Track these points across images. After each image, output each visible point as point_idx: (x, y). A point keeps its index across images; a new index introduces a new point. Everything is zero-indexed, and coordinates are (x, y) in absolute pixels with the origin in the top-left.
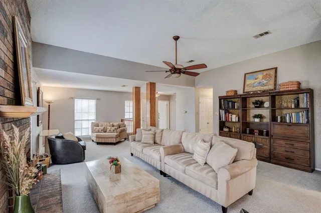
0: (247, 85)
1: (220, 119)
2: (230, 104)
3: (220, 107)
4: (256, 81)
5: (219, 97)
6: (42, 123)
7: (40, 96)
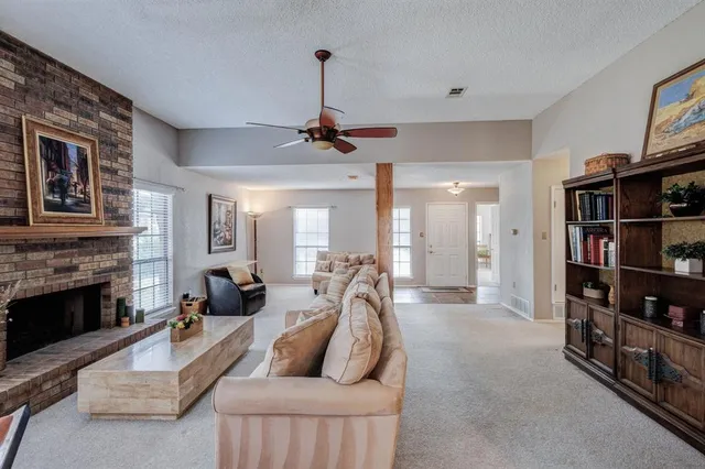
0: (658, 128)
1: (568, 256)
2: (600, 201)
3: (570, 217)
4: (688, 104)
5: (565, 183)
6: (234, 249)
7: (215, 208)
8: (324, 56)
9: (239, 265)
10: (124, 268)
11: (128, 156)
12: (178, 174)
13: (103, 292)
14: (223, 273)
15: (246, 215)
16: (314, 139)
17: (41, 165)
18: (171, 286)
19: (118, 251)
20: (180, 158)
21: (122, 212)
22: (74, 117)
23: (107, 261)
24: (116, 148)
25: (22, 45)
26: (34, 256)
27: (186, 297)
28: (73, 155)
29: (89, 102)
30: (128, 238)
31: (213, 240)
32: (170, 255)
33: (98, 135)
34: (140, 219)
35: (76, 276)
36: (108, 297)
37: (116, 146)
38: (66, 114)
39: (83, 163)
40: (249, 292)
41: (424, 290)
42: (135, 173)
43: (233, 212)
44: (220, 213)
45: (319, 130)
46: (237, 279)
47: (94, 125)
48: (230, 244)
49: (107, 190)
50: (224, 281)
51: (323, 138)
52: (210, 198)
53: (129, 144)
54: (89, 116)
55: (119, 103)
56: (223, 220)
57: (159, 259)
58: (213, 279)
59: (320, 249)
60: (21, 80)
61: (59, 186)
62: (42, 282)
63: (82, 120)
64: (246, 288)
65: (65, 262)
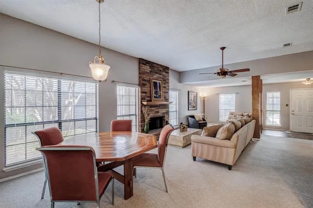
6: (196, 109)
7: (190, 95)
8: (223, 49)
9: (198, 114)
10: (168, 113)
11: (168, 83)
12: (179, 86)
13: (164, 119)
14: (193, 117)
15: (200, 97)
16: (220, 75)
17: (153, 87)
18: (178, 119)
19: (166, 108)
20: (180, 81)
21: (167, 98)
22: (158, 75)
23: (164, 111)
24: (166, 81)
25: (150, 62)
26: (153, 109)
27: (182, 123)
28: (158, 84)
29: (161, 71)
30: (168, 105)
31: (190, 106)
32: (178, 110)
33: (163, 79)
34: (171, 100)
35: (159, 114)
36: (164, 120)
37: (165, 80)
38: (157, 75)
39: (160, 86)
40: (201, 123)
41: (288, 132)
42: (170, 87)
43: (196, 97)
44: (192, 97)
45: (221, 72)
46: (197, 119)
47: (162, 76)
48: (195, 108)
49: (164, 92)
50: (193, 119)
51: (222, 75)
52: (189, 92)
53: (168, 79)
54: (161, 74)
55: (166, 69)
56: (193, 99)
57: (175, 111)
58: (190, 118)
59: (231, 111)
60: (150, 69)
61: (156, 93)
62: (153, 115)
63: (160, 76)
64: (200, 122)
65: (157, 110)
